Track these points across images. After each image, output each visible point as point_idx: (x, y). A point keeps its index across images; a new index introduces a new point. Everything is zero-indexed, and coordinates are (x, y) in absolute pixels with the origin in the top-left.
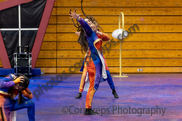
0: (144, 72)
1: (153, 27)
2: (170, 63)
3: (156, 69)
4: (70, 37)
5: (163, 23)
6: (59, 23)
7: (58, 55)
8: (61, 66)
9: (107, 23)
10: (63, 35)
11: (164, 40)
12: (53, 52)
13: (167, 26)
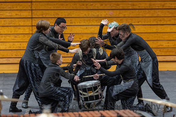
5: (130, 16)
6: (34, 17)
9: (79, 17)
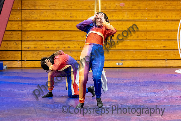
0: (124, 66)
1: (135, 14)
2: (155, 55)
3: (137, 63)
4: (38, 25)
5: (147, 9)
6: (25, 8)
7: (24, 46)
8: (27, 59)
9: (81, 9)
10: (29, 23)
11: (148, 29)
12: (17, 42)
13: (151, 12)
